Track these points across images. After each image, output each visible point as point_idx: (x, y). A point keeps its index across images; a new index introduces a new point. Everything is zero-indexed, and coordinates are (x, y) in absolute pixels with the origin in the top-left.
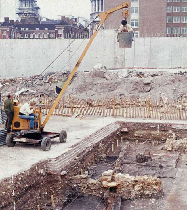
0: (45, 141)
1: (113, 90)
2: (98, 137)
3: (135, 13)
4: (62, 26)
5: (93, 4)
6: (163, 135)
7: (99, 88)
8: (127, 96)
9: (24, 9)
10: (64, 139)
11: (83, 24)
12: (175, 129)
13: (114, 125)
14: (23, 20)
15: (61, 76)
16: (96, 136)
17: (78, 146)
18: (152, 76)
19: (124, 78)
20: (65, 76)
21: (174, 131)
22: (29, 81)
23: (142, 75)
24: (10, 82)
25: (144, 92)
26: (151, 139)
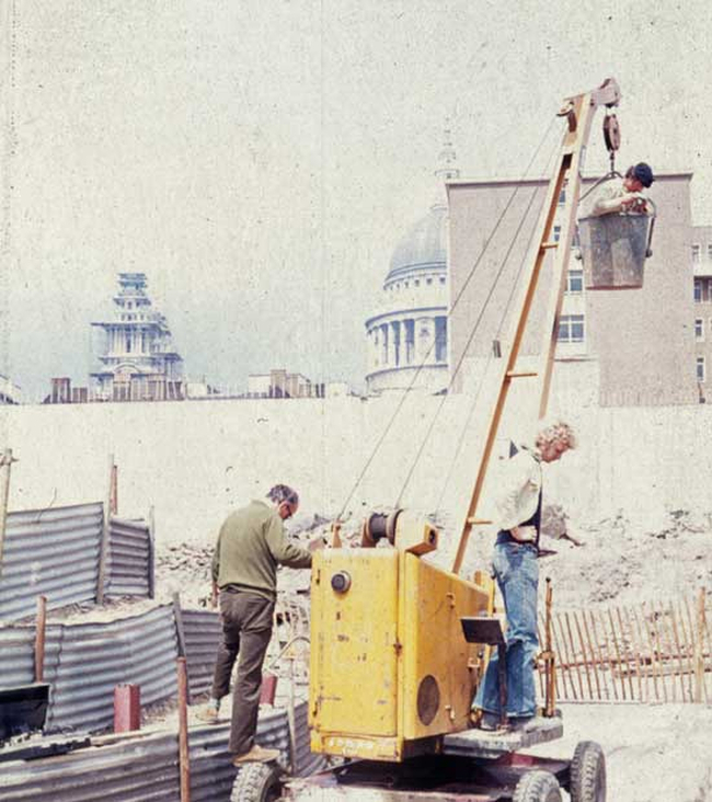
1: (612, 596)
3: (570, 339)
5: (377, 339)
9: (123, 358)
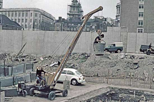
0: (51, 94)
1: (113, 67)
2: (91, 95)
3: (141, 16)
4: (95, 23)
5: (118, 9)
6: (138, 98)
7: (104, 64)
8: (122, 71)
9: (73, 12)
10: (65, 94)
11: (110, 22)
12: (146, 94)
13: (106, 89)
14: (71, 19)
15: (80, 55)
16: (89, 95)
17: (74, 99)
18: (140, 59)
19: (121, 59)
20: (83, 55)
21: (145, 96)
22: (60, 58)
23: (133, 57)
24: (49, 58)
25: (133, 69)
26: (130, 100)
